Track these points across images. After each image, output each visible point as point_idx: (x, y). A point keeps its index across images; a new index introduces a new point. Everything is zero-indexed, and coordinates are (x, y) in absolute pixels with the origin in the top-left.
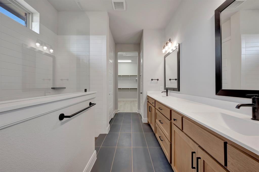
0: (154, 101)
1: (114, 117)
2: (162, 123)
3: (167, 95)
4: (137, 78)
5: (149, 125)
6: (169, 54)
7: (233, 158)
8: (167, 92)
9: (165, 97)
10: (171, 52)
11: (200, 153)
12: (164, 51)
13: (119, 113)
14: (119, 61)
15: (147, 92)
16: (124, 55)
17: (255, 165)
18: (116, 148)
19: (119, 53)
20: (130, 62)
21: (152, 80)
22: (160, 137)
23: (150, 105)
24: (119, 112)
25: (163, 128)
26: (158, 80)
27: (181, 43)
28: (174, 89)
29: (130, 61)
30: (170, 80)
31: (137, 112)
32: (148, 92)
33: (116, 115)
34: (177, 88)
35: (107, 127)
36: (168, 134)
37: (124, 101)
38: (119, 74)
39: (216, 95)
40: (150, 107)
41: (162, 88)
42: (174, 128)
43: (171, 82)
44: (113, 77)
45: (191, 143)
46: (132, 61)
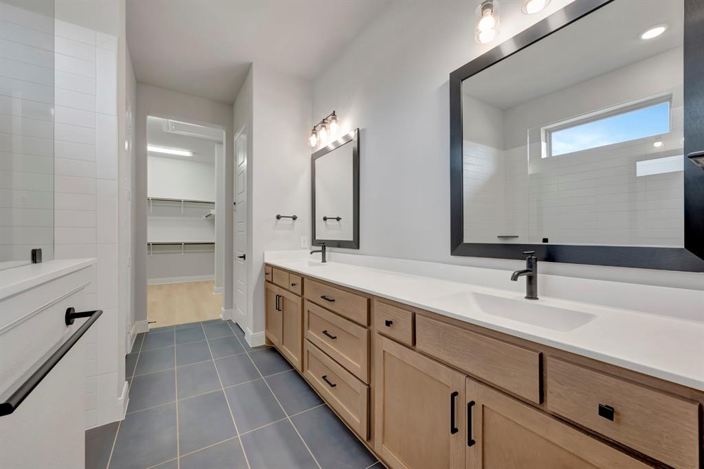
0: (300, 278)
1: (133, 350)
2: (335, 338)
3: (324, 261)
4: (214, 209)
5: (272, 349)
6: (325, 151)
7: (561, 384)
8: (323, 251)
9: (317, 264)
10: (332, 147)
11: (472, 392)
12: (313, 140)
13: (151, 330)
14: (151, 148)
15: (264, 254)
16: (165, 130)
17: (609, 385)
18: (177, 460)
19: (150, 118)
20: (186, 157)
21: (278, 217)
22: (325, 376)
23: (276, 290)
24: (150, 326)
25: (338, 351)
26: (294, 218)
27: (363, 130)
28: (340, 244)
29: (187, 153)
30: (325, 219)
31: (221, 316)
32: (265, 252)
33: (140, 339)
34: (352, 240)
35: (120, 396)
36: (359, 366)
37: (160, 287)
38: (150, 195)
39: (452, 256)
40: (278, 296)
41: (307, 243)
42: (382, 344)
43: (326, 225)
44: (130, 202)
45: (444, 374)
46: (194, 153)
